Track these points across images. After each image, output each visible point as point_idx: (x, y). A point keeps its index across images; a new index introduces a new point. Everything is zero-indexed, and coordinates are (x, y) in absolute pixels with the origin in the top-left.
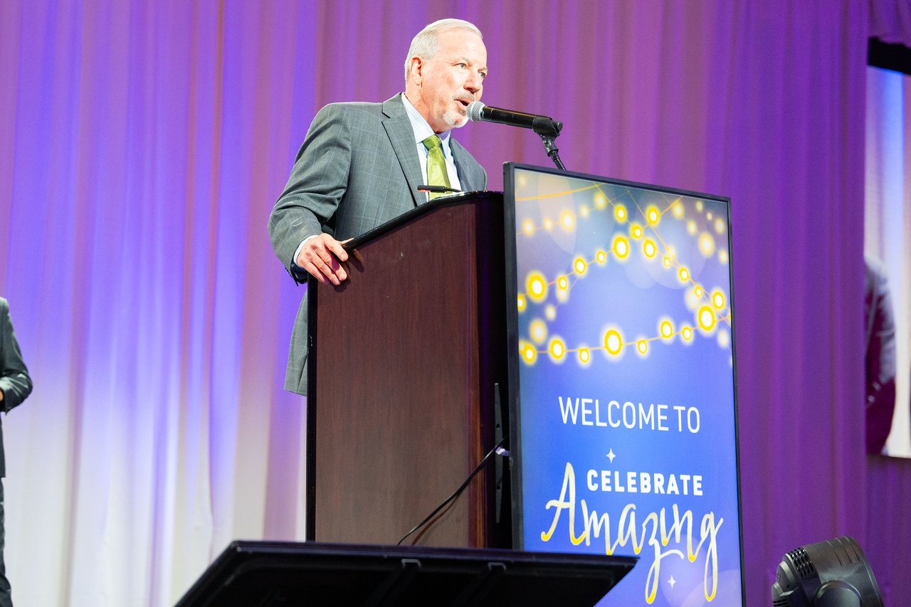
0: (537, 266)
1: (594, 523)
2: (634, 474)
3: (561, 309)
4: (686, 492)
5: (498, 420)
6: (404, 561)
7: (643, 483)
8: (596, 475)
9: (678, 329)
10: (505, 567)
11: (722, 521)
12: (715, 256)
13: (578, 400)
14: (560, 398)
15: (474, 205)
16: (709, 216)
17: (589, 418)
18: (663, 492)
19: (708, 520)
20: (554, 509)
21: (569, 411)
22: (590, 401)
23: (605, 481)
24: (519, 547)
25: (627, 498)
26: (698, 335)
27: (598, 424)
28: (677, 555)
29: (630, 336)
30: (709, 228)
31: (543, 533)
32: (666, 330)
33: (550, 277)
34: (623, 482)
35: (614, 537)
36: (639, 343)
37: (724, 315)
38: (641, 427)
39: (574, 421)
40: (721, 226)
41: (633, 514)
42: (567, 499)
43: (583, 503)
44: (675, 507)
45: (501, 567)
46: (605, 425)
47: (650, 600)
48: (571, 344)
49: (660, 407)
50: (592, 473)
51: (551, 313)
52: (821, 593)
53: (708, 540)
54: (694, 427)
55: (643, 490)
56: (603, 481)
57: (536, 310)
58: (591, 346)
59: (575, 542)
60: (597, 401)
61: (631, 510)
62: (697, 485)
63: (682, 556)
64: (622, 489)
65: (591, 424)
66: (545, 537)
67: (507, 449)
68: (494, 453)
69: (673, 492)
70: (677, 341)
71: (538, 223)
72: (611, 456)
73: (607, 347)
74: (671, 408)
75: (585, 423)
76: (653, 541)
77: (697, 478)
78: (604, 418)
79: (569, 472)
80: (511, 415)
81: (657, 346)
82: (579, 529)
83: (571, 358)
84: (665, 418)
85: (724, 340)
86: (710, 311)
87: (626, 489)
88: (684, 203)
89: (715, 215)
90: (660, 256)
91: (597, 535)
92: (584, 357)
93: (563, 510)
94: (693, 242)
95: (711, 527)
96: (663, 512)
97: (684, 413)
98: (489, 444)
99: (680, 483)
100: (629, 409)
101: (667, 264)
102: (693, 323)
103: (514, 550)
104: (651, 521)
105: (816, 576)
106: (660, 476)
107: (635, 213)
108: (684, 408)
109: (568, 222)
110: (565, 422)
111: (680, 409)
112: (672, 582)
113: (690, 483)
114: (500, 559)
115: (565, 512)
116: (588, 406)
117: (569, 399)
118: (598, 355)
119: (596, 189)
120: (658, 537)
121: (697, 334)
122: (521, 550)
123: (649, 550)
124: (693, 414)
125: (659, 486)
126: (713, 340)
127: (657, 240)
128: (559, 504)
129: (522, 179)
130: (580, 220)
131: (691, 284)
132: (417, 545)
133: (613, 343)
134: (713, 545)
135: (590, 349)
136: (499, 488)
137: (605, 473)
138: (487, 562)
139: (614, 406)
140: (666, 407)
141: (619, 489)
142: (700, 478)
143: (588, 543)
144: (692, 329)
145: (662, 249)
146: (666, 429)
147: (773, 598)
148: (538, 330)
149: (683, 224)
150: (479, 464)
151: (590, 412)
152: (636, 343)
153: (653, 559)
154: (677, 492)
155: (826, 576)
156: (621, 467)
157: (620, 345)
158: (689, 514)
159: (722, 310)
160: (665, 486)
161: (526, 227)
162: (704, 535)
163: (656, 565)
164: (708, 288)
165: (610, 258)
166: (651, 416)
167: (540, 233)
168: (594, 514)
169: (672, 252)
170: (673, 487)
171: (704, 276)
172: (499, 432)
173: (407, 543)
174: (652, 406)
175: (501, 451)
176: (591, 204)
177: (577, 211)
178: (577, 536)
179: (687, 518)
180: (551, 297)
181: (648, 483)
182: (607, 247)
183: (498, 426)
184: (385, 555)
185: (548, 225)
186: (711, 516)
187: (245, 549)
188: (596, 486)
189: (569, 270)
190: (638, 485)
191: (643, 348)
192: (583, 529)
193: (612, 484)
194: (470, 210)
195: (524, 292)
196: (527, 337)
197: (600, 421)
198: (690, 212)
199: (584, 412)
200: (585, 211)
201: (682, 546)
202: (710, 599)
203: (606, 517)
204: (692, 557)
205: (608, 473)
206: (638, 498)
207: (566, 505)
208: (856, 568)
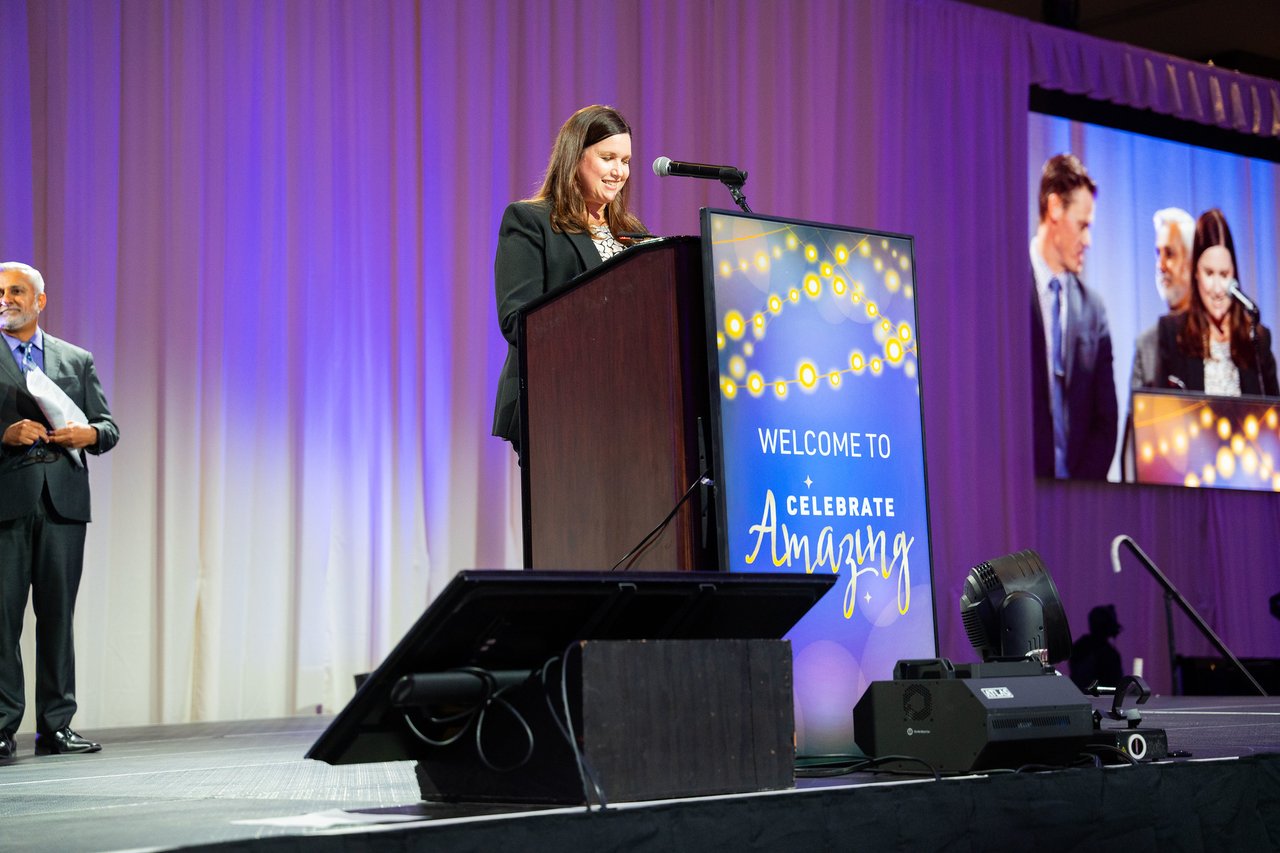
0: (734, 306)
1: (795, 545)
2: (830, 499)
3: (759, 346)
4: (879, 514)
5: (702, 452)
6: (621, 585)
7: (839, 506)
8: (795, 501)
9: (867, 361)
10: (715, 588)
11: (913, 539)
12: (901, 292)
13: (776, 431)
14: (760, 430)
15: (673, 250)
16: (894, 254)
17: (787, 447)
18: (857, 514)
19: (900, 539)
20: (756, 533)
21: (769, 441)
22: (788, 431)
23: (803, 506)
24: (725, 569)
25: (824, 521)
26: (886, 367)
27: (796, 452)
28: (872, 573)
29: (823, 370)
30: (895, 265)
31: (747, 556)
32: (857, 362)
33: (747, 316)
34: (821, 507)
35: (813, 557)
36: (832, 375)
37: (911, 346)
38: (836, 454)
39: (774, 451)
40: (905, 263)
41: (830, 536)
42: (769, 524)
43: (784, 527)
44: (869, 528)
45: (712, 588)
46: (802, 453)
47: (848, 615)
48: (768, 378)
49: (853, 435)
50: (791, 499)
51: (749, 349)
52: (1006, 603)
53: (901, 557)
54: (885, 453)
55: (839, 513)
56: (802, 505)
57: (734, 347)
58: (788, 380)
59: (778, 563)
60: (794, 432)
61: (829, 532)
62: (889, 507)
63: (877, 573)
64: (819, 513)
65: (789, 452)
66: (750, 560)
67: (711, 479)
68: (699, 484)
69: (867, 514)
70: (868, 372)
71: (734, 264)
72: (809, 482)
73: (802, 380)
74: (863, 435)
75: (783, 452)
76: (849, 560)
77: (889, 500)
78: (801, 447)
79: (770, 498)
80: (714, 447)
81: (849, 377)
82: (781, 551)
83: (769, 391)
84: (858, 445)
85: (911, 370)
86: (898, 344)
87: (823, 512)
88: (869, 240)
89: (900, 253)
90: (849, 295)
91: (797, 556)
92: (781, 390)
93: (765, 534)
94: (878, 280)
95: (902, 546)
96: (858, 533)
97: (875, 440)
98: (694, 475)
99: (873, 506)
100: (824, 437)
101: (856, 300)
102: (882, 355)
103: (720, 572)
104: (848, 541)
105: (1002, 587)
106: (855, 500)
107: (825, 254)
108: (875, 436)
109: (762, 263)
110: (765, 451)
111: (871, 436)
112: (868, 597)
113: (883, 505)
114: (710, 580)
115: (767, 536)
116: (786, 436)
117: (768, 430)
118: (794, 389)
119: (786, 232)
120: (854, 556)
121: (886, 365)
122: (728, 571)
123: (846, 569)
124: (884, 440)
125: (854, 508)
126: (901, 370)
127: (847, 278)
128: (762, 529)
129: (718, 223)
130: (773, 261)
131: (879, 318)
132: (630, 569)
133: (807, 376)
134: (905, 562)
135: (786, 383)
136: (704, 515)
137: (803, 499)
138: (699, 583)
139: (810, 435)
140: (858, 435)
141: (817, 513)
142: (891, 500)
143: (789, 565)
144: (881, 361)
145: (851, 286)
146: (859, 455)
147: (962, 609)
148: (737, 366)
149: (870, 262)
150: (685, 494)
151: (787, 442)
152: (829, 375)
153: (850, 577)
154: (871, 514)
155: (1010, 588)
156: (818, 492)
157: (815, 378)
158: (882, 534)
159: (908, 342)
160: (860, 509)
161: (723, 269)
162: (896, 554)
163: (853, 582)
164: (895, 322)
165: (803, 296)
166: (844, 444)
167: (736, 273)
168: (794, 537)
169: (860, 289)
170: (867, 510)
171: (891, 311)
172: (703, 463)
173: (621, 568)
174: (845, 435)
175: (705, 481)
176: (783, 245)
177: (770, 253)
178: (779, 558)
179: (880, 538)
180: (749, 334)
181: (843, 506)
182: (800, 285)
183: (702, 458)
184: (603, 580)
185: (744, 266)
186: (902, 536)
187: (472, 579)
188: (795, 510)
189: (764, 308)
190: (834, 509)
191: (835, 380)
192: (785, 551)
193: (810, 508)
194: (669, 254)
195: (723, 330)
196: (728, 373)
197: (797, 450)
198: (876, 251)
199: (783, 442)
200: (778, 252)
201: (877, 564)
202: (903, 613)
203: (805, 539)
204: (886, 574)
205: (806, 498)
206: (834, 521)
207: (768, 530)
208: (1038, 579)
